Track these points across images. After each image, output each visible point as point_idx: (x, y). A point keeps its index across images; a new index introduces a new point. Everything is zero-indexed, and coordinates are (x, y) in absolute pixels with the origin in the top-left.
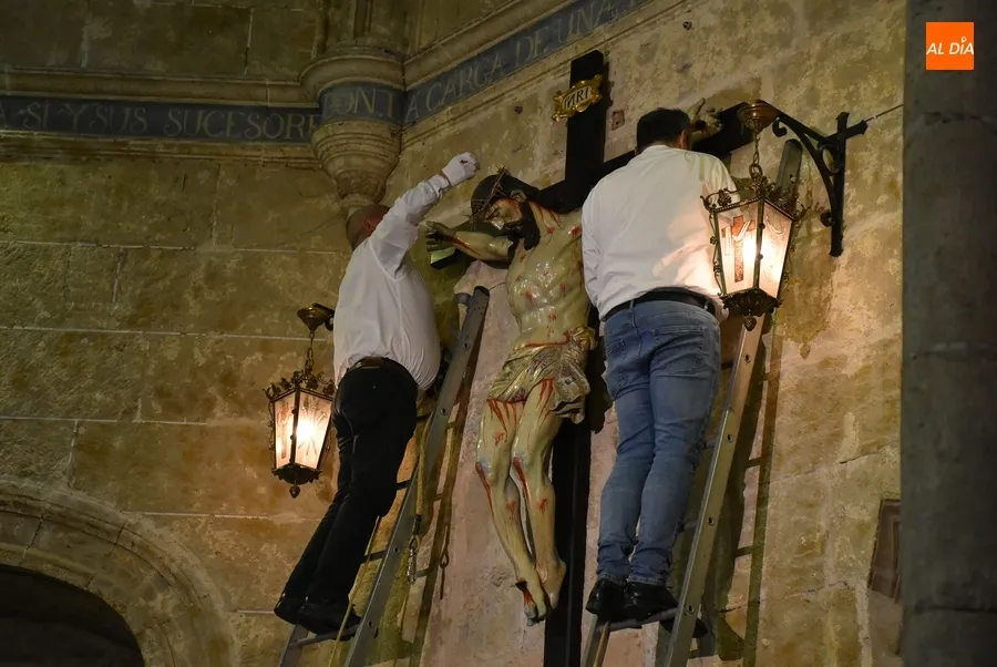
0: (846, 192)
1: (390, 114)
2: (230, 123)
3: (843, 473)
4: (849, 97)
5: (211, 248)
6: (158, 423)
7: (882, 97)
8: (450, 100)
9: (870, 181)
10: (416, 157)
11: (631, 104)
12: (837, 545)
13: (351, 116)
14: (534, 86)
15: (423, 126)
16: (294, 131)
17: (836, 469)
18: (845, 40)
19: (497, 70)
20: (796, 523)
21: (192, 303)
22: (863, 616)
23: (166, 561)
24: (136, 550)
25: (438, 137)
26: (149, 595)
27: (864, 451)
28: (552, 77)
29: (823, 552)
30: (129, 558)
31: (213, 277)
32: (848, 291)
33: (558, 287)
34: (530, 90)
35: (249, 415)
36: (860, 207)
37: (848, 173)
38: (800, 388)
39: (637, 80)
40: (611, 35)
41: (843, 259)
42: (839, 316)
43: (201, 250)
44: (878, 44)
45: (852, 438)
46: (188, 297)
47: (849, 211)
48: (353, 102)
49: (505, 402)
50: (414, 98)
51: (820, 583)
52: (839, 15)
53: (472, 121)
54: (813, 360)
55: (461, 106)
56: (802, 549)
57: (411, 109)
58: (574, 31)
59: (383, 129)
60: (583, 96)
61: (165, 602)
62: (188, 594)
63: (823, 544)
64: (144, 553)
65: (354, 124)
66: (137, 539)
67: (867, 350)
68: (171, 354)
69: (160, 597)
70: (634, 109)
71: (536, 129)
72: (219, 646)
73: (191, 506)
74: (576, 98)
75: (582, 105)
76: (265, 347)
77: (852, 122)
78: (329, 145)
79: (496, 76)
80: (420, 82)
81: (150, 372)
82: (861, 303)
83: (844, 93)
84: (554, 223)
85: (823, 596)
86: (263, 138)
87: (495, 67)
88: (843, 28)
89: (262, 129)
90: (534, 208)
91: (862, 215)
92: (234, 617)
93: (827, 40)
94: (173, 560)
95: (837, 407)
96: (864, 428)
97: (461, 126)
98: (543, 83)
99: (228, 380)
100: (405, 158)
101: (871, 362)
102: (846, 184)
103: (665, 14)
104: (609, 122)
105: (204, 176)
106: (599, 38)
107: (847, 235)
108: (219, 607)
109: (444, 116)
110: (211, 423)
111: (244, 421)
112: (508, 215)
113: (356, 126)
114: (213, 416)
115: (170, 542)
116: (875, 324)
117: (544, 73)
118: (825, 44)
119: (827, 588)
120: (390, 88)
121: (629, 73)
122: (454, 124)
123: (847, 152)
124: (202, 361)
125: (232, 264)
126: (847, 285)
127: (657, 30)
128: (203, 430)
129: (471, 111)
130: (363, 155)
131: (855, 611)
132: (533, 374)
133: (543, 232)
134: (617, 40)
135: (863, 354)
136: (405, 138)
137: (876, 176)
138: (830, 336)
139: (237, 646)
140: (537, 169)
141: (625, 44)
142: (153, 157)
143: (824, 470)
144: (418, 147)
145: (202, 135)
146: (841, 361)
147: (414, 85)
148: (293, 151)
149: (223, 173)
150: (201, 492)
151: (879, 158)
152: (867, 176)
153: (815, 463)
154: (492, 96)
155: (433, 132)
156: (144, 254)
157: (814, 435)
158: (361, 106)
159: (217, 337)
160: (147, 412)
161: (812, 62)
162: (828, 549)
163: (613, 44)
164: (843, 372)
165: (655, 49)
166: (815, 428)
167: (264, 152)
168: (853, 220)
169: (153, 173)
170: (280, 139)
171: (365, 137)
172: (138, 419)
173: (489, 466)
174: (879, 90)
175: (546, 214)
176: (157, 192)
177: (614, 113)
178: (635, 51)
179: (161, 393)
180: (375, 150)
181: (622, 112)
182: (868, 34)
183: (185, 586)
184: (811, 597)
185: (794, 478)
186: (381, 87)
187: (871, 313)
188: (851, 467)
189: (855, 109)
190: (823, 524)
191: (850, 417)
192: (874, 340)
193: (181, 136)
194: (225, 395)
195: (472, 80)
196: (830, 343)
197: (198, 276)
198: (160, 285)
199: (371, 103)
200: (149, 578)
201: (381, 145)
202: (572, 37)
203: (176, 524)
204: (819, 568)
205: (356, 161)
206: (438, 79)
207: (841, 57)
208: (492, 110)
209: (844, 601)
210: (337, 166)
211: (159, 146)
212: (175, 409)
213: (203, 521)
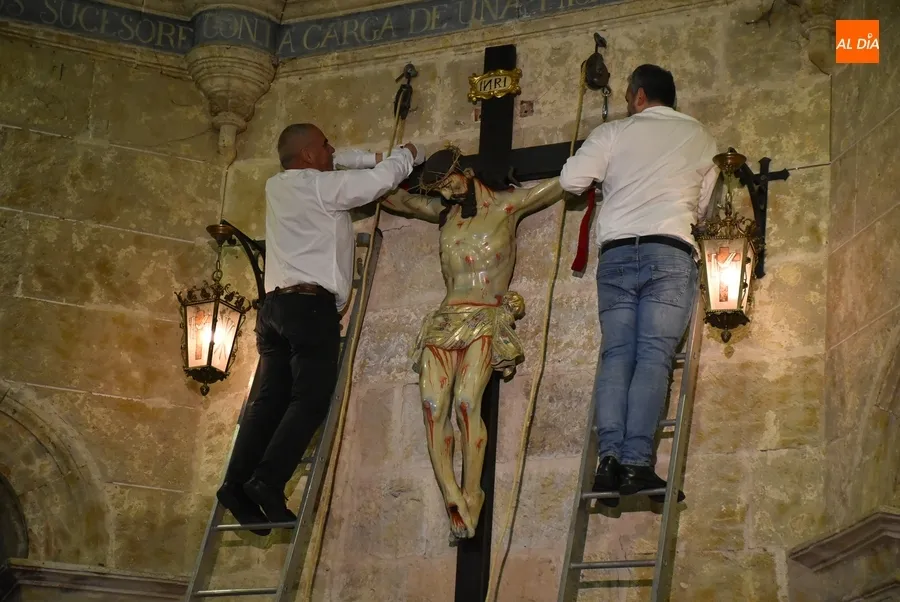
0: (768, 225)
1: (267, 45)
2: (105, 22)
3: (764, 460)
4: (771, 145)
5: (87, 140)
6: (39, 301)
7: (804, 153)
8: (332, 46)
9: (792, 221)
10: (290, 89)
11: (541, 98)
12: (757, 517)
13: (236, 42)
14: (433, 56)
15: (303, 62)
16: (165, 40)
17: (757, 455)
18: (767, 96)
19: (388, 31)
20: (717, 494)
21: (69, 190)
22: (782, 578)
23: (48, 430)
24: (16, 416)
25: (317, 77)
26: (28, 459)
27: (785, 445)
28: (453, 53)
29: (743, 520)
30: (9, 423)
31: (90, 168)
32: (770, 309)
33: (493, 257)
34: (428, 58)
35: (124, 303)
36: (783, 241)
37: (769, 210)
38: (722, 382)
39: (547, 79)
40: (520, 32)
41: (765, 282)
42: (760, 328)
43: (79, 140)
44: (800, 108)
45: (772, 434)
46: (66, 183)
47: (771, 242)
48: (237, 28)
49: (445, 350)
50: (288, 33)
51: (740, 546)
52: (760, 74)
53: (358, 72)
54: (734, 360)
55: (349, 55)
56: (722, 515)
57: (284, 42)
58: (478, 17)
59: (265, 59)
60: (502, 84)
61: (43, 468)
62: (66, 461)
63: (744, 513)
64: (25, 421)
65: (241, 50)
66: (20, 408)
67: (790, 363)
68: (51, 235)
69: (38, 462)
70: (544, 103)
71: (434, 98)
72: (96, 513)
73: (70, 382)
74: (493, 84)
75: (500, 92)
76: (139, 241)
77: (773, 168)
78: (212, 64)
79: (387, 36)
80: (297, 20)
81: (30, 251)
82: (782, 322)
83: (765, 141)
84: (490, 200)
85: (743, 557)
86: (135, 42)
87: (385, 27)
88: (765, 85)
89: (135, 32)
90: (476, 184)
91: (784, 248)
92: (110, 487)
93: (749, 91)
94: (53, 430)
95: (758, 403)
96: (785, 427)
97: (345, 72)
98: (442, 55)
99: (104, 268)
100: (279, 86)
101: (792, 373)
102: (768, 219)
103: (580, 27)
104: (517, 109)
105: (80, 69)
106: (508, 32)
107: (768, 262)
108: (96, 476)
109: (330, 59)
110: (88, 307)
111: (120, 309)
112: (458, 188)
113: (243, 53)
114: (90, 300)
115: (50, 412)
116: (797, 343)
117: (446, 48)
118: (747, 94)
119: (746, 550)
120: (269, 20)
121: (539, 70)
122: (338, 69)
123: (769, 192)
124: (80, 247)
125: (108, 158)
126: (769, 303)
127: (568, 38)
128: (81, 312)
129: (361, 62)
130: (244, 79)
131: (773, 573)
132: (474, 330)
133: (479, 206)
134: (529, 38)
135: (783, 365)
136: (281, 70)
137: (798, 219)
138: (751, 344)
139: (112, 514)
140: (436, 133)
141: (534, 43)
142: (31, 42)
143: (744, 454)
144: (294, 80)
145: (76, 28)
146: (762, 367)
147: (291, 21)
148: (169, 59)
149: (98, 69)
150: (80, 370)
151: (801, 204)
152: (789, 216)
153: (736, 447)
154: (384, 55)
155: (314, 71)
156: (23, 135)
157: (735, 423)
158: (245, 32)
159: (95, 226)
160: (27, 289)
161: (734, 106)
162: (748, 520)
163: (522, 39)
164: (764, 376)
165: (566, 56)
166: (736, 418)
167: (140, 55)
168: (775, 251)
169: (31, 57)
170: (153, 45)
171: (249, 64)
172: (19, 293)
173: (436, 405)
174: (801, 147)
175: (484, 190)
176: (34, 77)
177: (522, 102)
178: (547, 53)
179: (41, 273)
180: (253, 75)
181: (531, 104)
182: (790, 96)
183: (64, 454)
184: (730, 555)
185: (715, 456)
186: (260, 17)
187: (792, 333)
188: (771, 455)
189: (777, 157)
190: (743, 497)
191: (771, 415)
192: (795, 355)
193: (58, 25)
194: (101, 283)
195: (358, 31)
196: (750, 350)
197: (76, 165)
198: (40, 168)
199: (253, 33)
200: (28, 443)
201: (261, 72)
202: (473, 21)
203: (56, 397)
204: (739, 533)
205: (236, 83)
206: (319, 22)
207: (764, 109)
208: (382, 66)
209: (763, 564)
210: (217, 84)
211: (39, 32)
212: (54, 289)
213: (81, 397)
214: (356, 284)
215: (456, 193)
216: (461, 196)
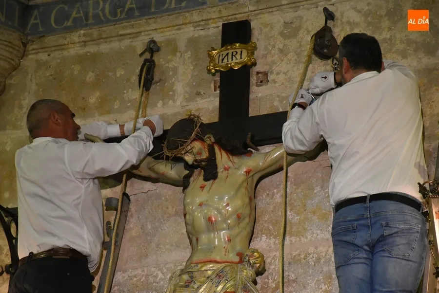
1: (16, 25)
8: (78, 24)
10: (40, 64)
11: (276, 69)
14: (174, 32)
15: (51, 40)
19: (131, 9)
25: (65, 53)
28: (192, 29)
33: (235, 217)
34: (169, 34)
39: (281, 51)
40: (255, 8)
50: (36, 12)
53: (104, 47)
55: (95, 32)
57: (32, 21)
59: (14, 37)
60: (238, 56)
70: (278, 74)
71: (175, 70)
74: (230, 56)
75: (237, 64)
84: (230, 164)
87: (128, 6)
90: (216, 148)
97: (92, 49)
98: (182, 31)
100: (29, 62)
104: (253, 80)
106: (243, 8)
109: (76, 36)
112: (200, 153)
117: (186, 24)
120: (17, 1)
121: (272, 43)
122: (85, 46)
127: (300, 13)
129: (107, 39)
132: (217, 286)
133: (220, 170)
134: (259, 14)
136: (30, 47)
140: (178, 103)
141: (267, 18)
144: (43, 57)
154: (128, 31)
155: (62, 47)
163: (256, 15)
165: (297, 30)
171: (1, 42)
175: (224, 154)
177: (258, 73)
178: (279, 27)
180: (3, 52)
181: (266, 74)
195: (103, 10)
201: (11, 50)
208: (126, 42)
214: (105, 245)
215: (198, 158)
216: (202, 160)
